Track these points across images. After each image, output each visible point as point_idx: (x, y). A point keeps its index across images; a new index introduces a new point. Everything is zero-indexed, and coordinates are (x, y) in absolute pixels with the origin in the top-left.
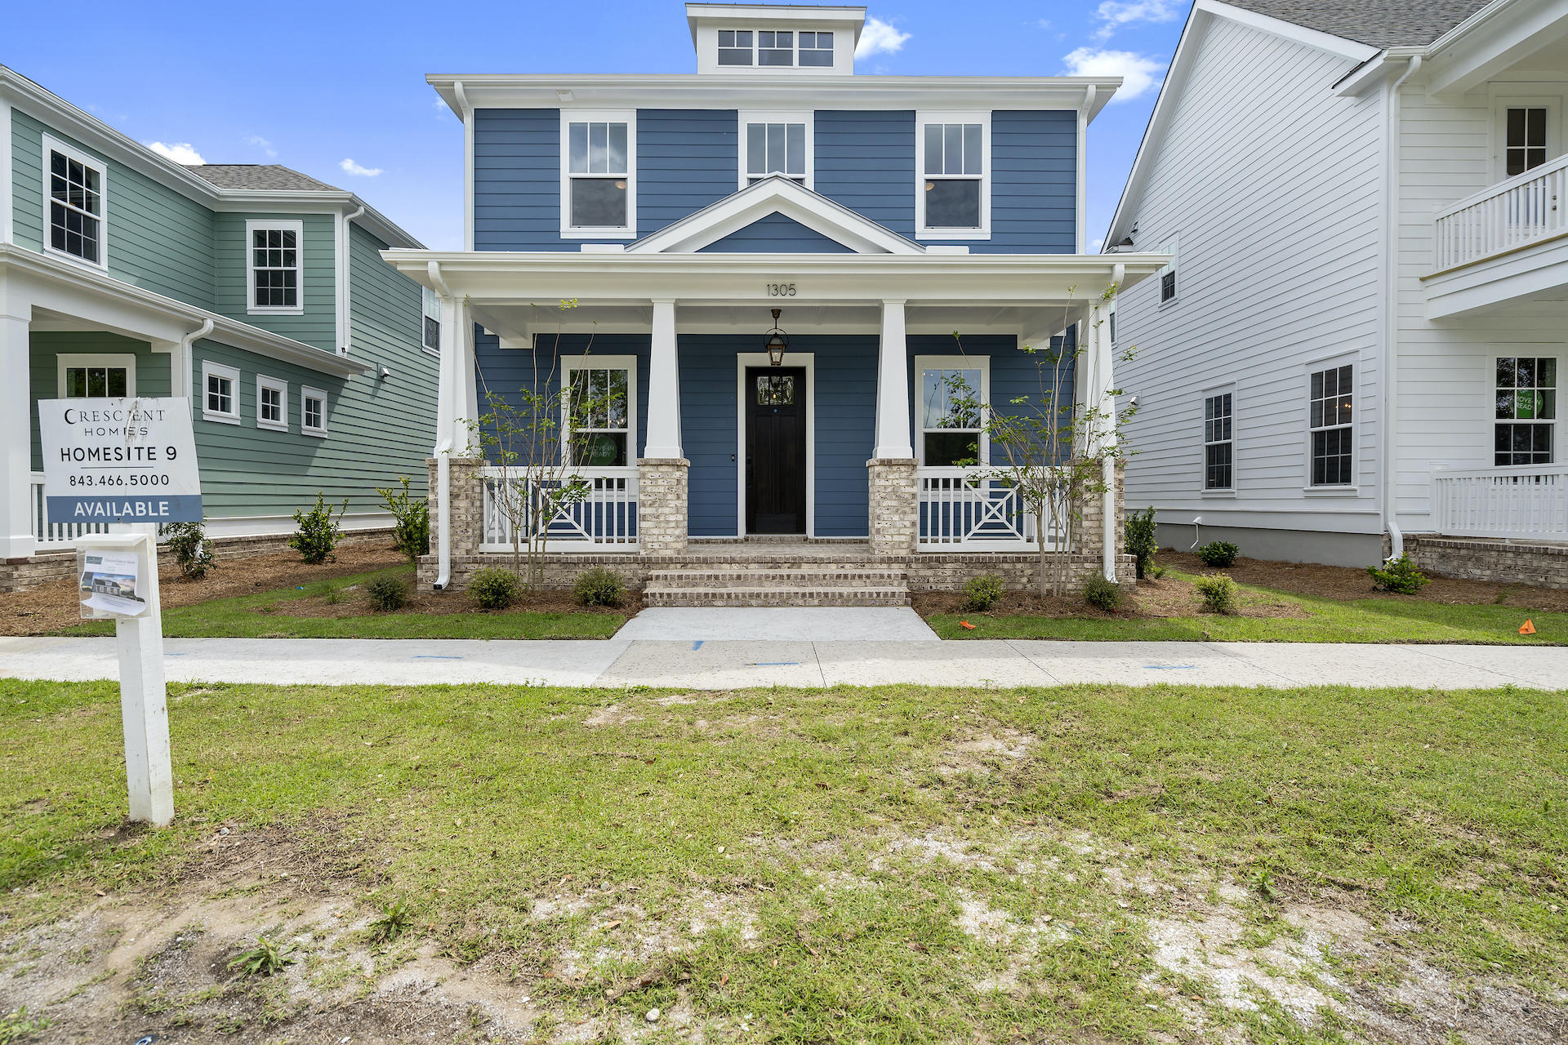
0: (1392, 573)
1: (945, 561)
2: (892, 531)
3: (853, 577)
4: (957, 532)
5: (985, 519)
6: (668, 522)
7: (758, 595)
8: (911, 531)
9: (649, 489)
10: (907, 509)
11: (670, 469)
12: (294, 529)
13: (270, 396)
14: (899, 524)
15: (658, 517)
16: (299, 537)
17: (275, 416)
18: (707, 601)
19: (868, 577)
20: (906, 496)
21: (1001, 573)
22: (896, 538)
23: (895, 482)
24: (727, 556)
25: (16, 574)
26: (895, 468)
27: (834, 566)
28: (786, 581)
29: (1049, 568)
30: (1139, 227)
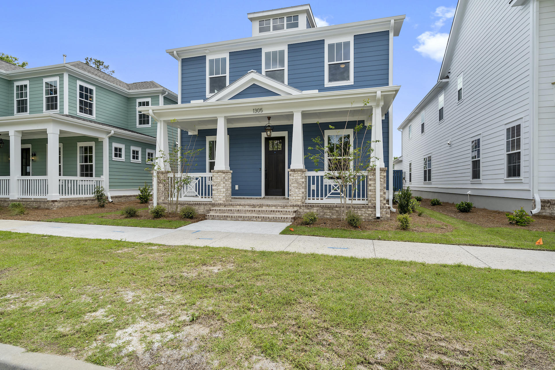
0: (517, 216)
1: (314, 206)
2: (295, 195)
3: (276, 211)
4: (322, 196)
5: (332, 191)
6: (221, 191)
7: (241, 217)
8: (302, 195)
9: (215, 180)
10: (301, 187)
11: (221, 174)
12: (138, 193)
13: (135, 153)
14: (298, 193)
15: (218, 190)
16: (140, 195)
17: (137, 158)
18: (225, 218)
19: (281, 211)
20: (300, 182)
21: (335, 212)
22: (297, 198)
23: (296, 177)
24: (239, 203)
25: (54, 205)
26: (296, 172)
27: (274, 208)
28: (254, 212)
29: (354, 210)
30: (451, 71)
